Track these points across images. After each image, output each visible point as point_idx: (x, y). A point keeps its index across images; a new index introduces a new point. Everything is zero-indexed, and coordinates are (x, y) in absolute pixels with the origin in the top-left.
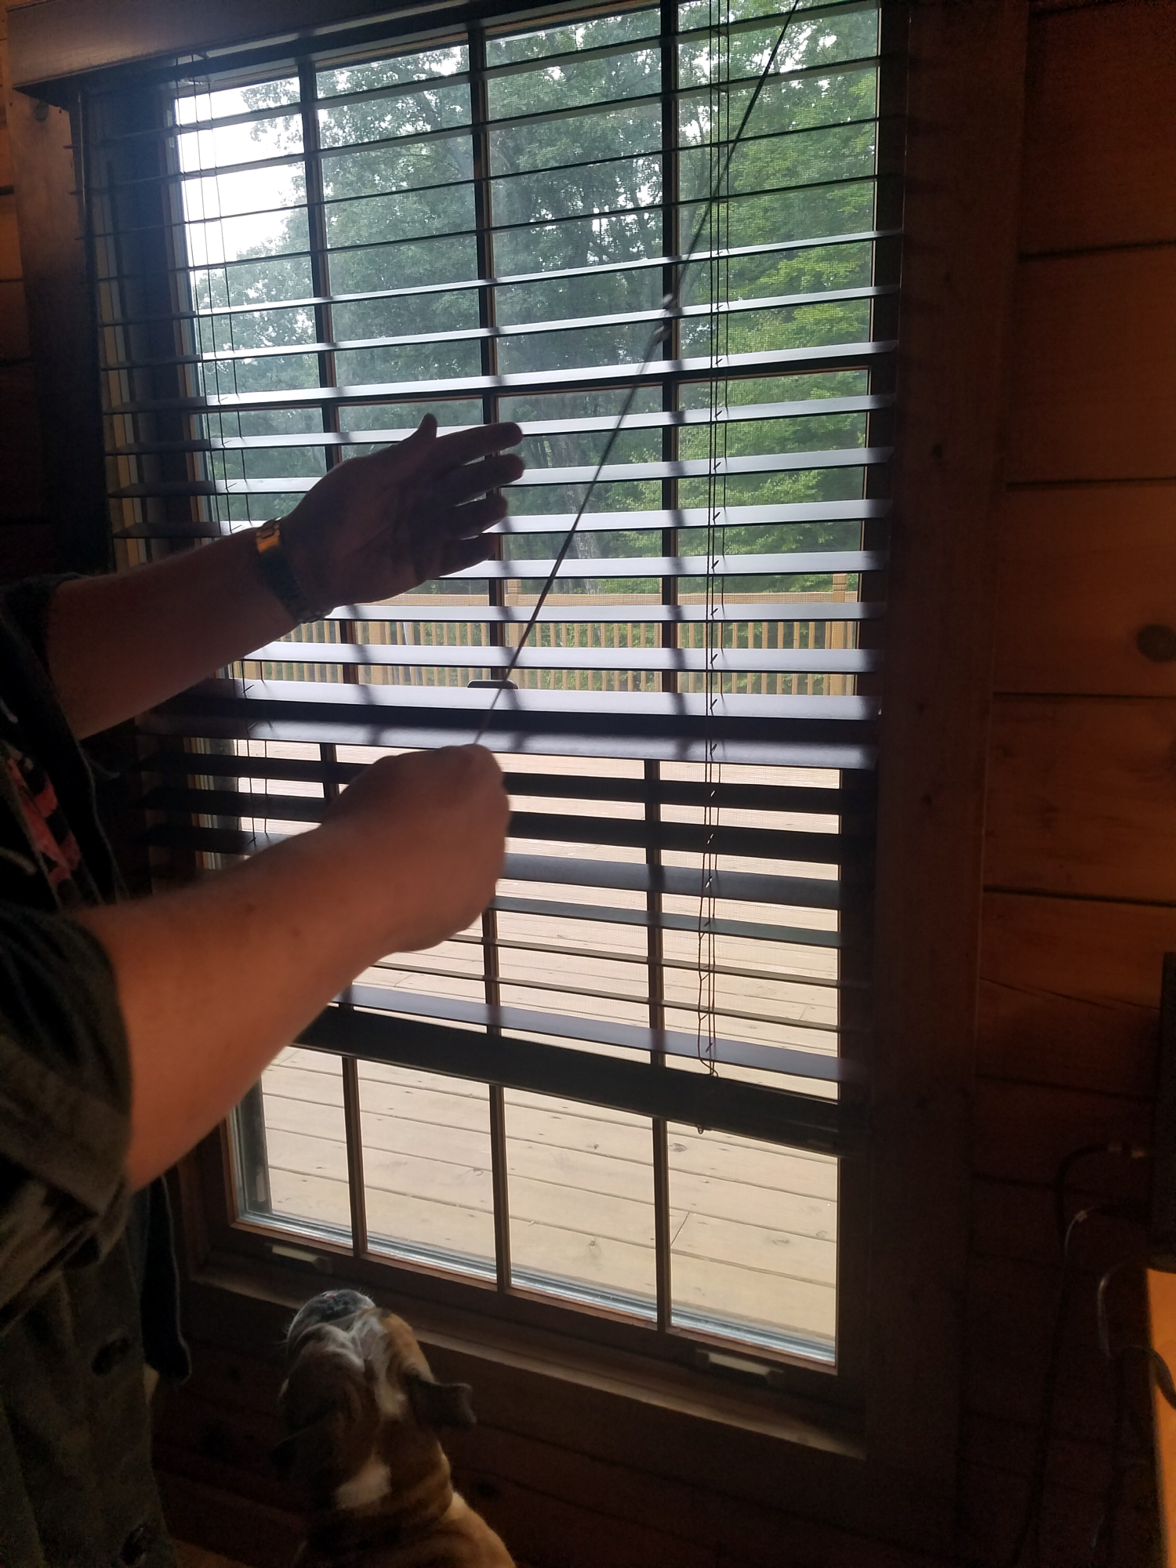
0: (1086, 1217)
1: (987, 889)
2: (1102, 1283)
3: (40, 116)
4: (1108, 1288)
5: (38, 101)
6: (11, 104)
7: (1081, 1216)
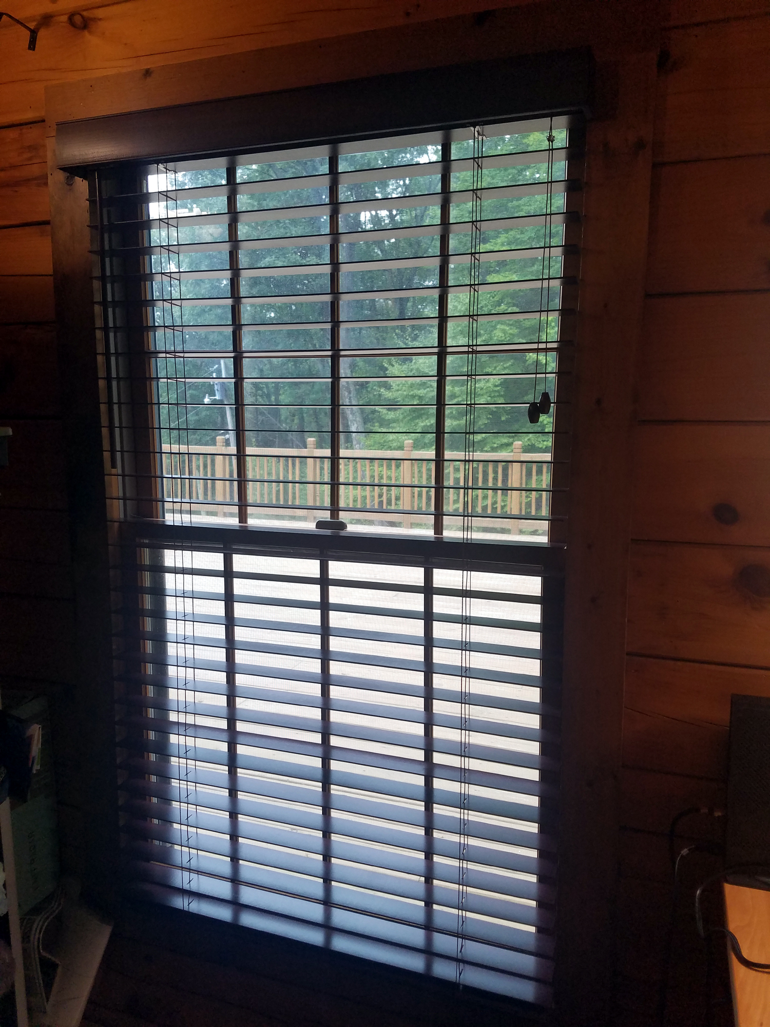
0: (688, 852)
1: (628, 654)
2: (698, 892)
3: (69, 183)
4: (701, 894)
5: (69, 174)
6: (51, 174)
7: (685, 852)
